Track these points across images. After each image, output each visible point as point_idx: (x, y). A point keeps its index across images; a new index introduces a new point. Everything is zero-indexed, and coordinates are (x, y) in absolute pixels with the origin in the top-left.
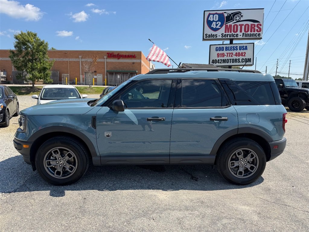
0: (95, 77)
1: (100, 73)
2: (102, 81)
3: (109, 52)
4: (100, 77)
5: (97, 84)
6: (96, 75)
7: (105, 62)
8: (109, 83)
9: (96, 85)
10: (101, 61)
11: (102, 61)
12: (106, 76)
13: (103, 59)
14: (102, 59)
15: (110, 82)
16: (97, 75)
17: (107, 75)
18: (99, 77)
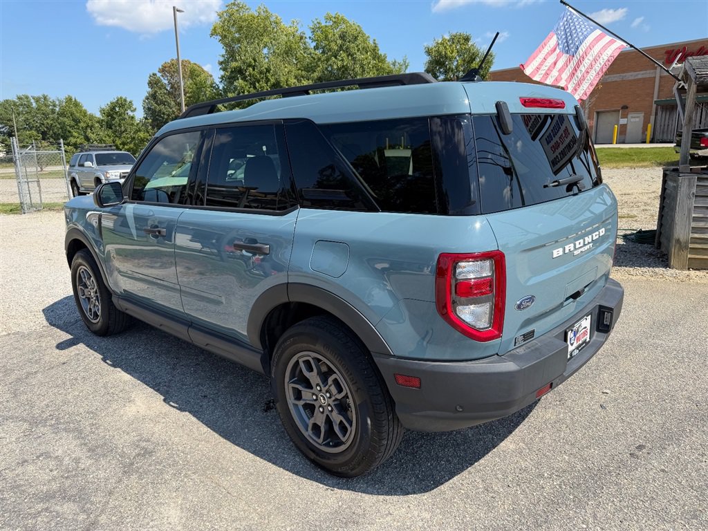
0: (623, 121)
1: (636, 110)
2: (641, 131)
3: (670, 49)
4: (637, 120)
5: (624, 140)
6: (625, 116)
7: (655, 77)
8: (658, 136)
9: (624, 143)
10: (644, 76)
11: (647, 76)
12: (652, 118)
13: (652, 71)
14: (648, 71)
15: (663, 132)
16: (630, 116)
17: (656, 114)
18: (634, 121)
